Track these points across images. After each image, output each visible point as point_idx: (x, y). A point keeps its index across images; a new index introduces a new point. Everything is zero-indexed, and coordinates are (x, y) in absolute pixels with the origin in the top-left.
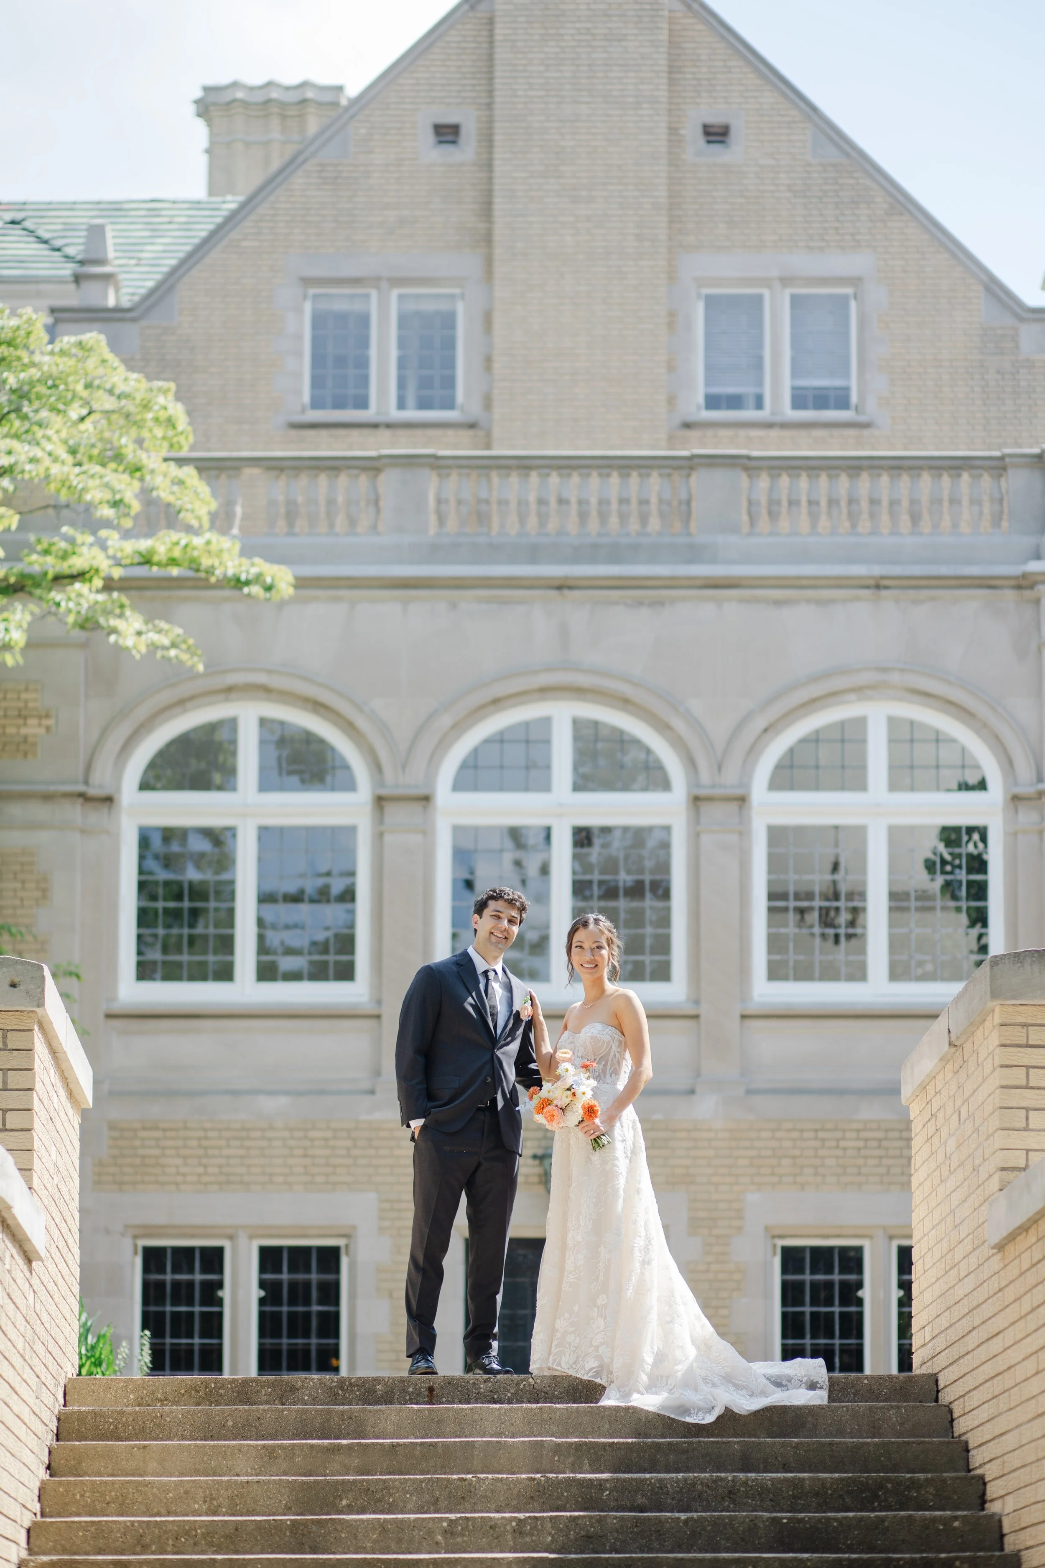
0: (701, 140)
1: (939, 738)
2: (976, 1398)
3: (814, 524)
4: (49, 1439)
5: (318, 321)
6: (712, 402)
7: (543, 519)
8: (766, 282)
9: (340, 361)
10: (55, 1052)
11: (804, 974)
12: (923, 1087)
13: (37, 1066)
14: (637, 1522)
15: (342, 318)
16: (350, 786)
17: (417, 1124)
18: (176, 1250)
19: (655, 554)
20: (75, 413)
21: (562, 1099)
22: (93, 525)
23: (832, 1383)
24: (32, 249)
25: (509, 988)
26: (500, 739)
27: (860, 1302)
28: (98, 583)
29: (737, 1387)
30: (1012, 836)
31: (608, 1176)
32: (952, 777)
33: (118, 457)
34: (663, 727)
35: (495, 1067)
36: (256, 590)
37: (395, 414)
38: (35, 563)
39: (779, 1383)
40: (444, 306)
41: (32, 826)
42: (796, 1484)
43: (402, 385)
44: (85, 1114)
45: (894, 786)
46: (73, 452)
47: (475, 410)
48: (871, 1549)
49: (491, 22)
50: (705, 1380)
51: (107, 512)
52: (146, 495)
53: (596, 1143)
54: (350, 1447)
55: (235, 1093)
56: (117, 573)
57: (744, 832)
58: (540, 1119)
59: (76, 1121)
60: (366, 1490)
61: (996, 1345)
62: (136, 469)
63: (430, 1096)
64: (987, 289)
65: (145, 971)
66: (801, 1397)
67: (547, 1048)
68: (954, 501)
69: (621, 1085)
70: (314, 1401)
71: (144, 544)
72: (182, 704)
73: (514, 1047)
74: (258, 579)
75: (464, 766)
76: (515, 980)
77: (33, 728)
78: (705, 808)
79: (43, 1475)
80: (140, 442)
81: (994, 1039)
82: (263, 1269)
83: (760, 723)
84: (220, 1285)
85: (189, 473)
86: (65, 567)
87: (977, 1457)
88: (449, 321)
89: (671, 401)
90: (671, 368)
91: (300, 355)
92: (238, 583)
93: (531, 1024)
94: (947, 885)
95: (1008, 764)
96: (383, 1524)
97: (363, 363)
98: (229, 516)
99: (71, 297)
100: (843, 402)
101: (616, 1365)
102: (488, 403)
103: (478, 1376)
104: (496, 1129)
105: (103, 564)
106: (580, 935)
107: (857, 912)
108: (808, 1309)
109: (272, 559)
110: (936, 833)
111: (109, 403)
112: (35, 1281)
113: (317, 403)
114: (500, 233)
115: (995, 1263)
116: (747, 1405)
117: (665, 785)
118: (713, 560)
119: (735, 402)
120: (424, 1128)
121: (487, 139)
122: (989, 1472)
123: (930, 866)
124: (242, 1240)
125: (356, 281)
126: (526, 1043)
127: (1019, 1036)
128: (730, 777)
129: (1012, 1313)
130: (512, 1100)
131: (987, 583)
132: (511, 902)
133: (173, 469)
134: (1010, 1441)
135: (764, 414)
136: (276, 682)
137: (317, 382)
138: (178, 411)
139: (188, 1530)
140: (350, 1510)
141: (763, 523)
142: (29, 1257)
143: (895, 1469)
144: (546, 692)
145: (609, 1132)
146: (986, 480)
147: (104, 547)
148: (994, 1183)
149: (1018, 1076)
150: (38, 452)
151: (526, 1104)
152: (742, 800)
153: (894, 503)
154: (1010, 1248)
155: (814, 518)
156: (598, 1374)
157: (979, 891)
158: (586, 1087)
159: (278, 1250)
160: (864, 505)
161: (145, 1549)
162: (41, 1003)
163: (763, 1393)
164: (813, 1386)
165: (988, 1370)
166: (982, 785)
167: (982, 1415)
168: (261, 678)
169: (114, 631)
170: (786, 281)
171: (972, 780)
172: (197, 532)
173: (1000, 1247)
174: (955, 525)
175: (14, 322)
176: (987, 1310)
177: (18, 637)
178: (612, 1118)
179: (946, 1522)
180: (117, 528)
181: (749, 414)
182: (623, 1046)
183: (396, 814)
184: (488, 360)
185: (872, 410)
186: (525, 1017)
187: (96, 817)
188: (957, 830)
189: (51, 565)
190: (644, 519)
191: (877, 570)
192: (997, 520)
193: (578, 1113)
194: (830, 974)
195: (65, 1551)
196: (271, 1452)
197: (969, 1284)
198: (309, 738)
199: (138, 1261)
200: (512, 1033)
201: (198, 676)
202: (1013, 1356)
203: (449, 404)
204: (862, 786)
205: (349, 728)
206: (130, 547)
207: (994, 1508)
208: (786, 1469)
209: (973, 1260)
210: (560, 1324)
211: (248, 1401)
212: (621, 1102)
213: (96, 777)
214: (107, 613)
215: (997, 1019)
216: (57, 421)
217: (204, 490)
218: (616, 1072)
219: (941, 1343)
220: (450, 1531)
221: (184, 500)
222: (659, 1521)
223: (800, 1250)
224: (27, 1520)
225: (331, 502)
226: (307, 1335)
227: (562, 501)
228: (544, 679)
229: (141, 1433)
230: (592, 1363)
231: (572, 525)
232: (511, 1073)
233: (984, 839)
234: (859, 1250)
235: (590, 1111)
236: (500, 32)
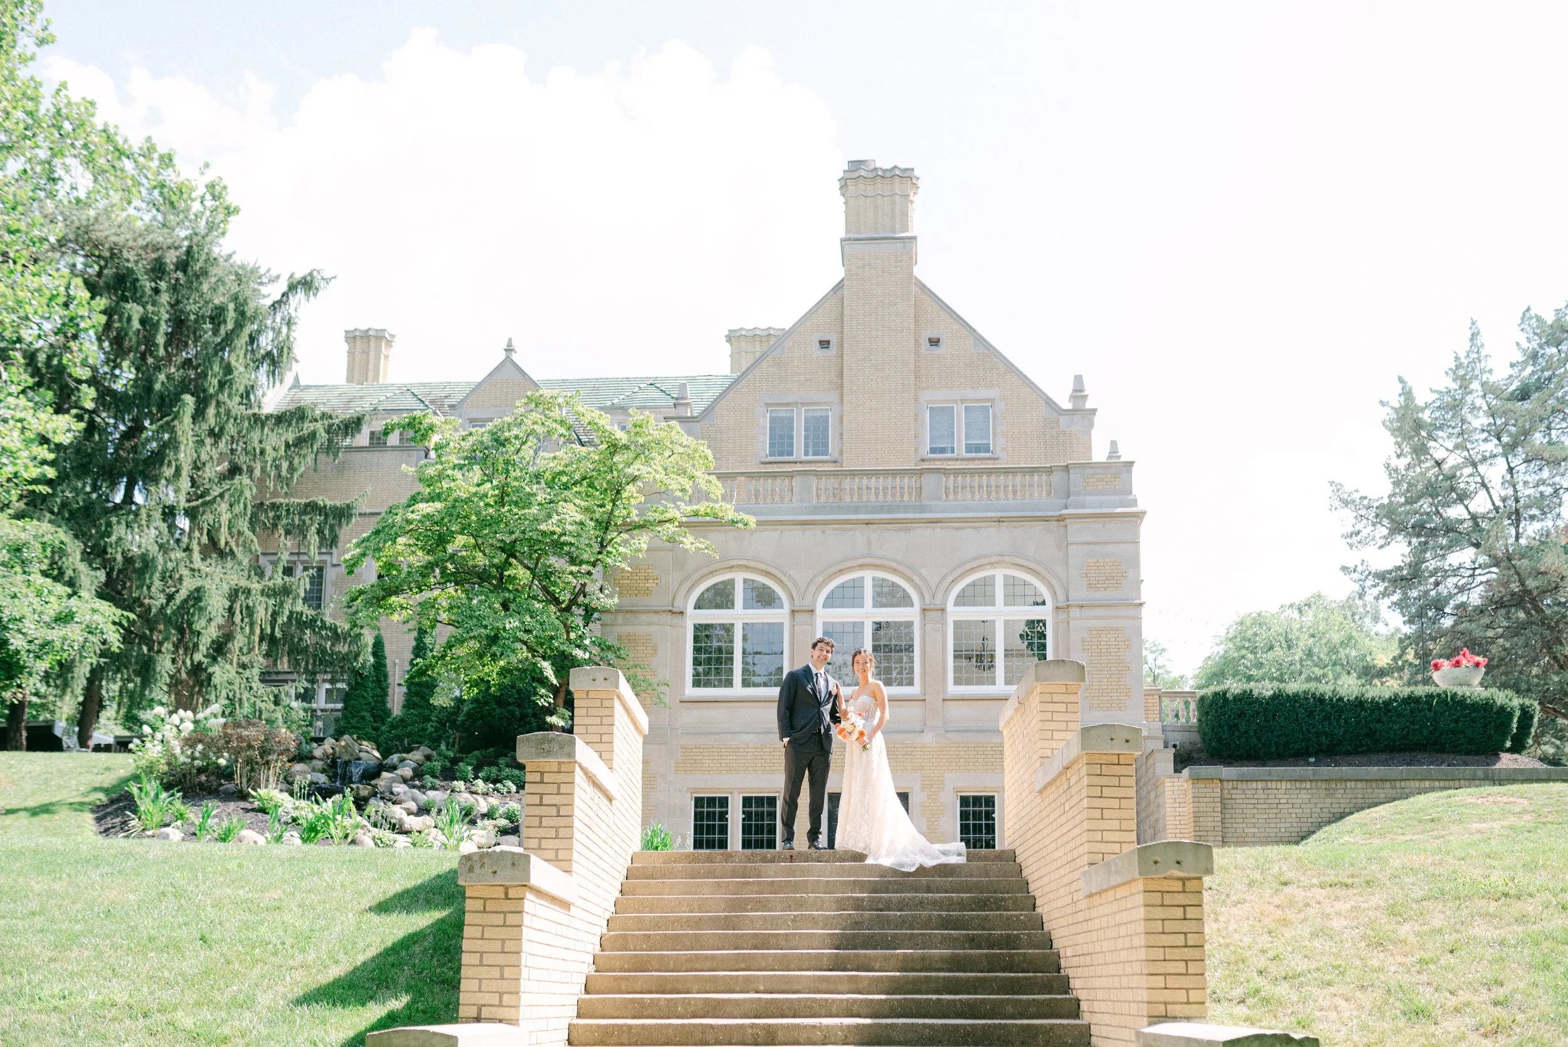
0: (928, 344)
1: (1025, 584)
2: (1032, 860)
3: (973, 497)
4: (622, 879)
5: (772, 420)
6: (933, 450)
7: (860, 496)
8: (955, 401)
9: (781, 437)
10: (627, 709)
11: (969, 682)
12: (1008, 723)
13: (616, 714)
14: (878, 916)
15: (782, 419)
16: (782, 607)
17: (786, 740)
18: (708, 798)
19: (906, 509)
20: (667, 453)
21: (849, 728)
22: (674, 500)
23: (968, 854)
24: (659, 394)
25: (827, 681)
26: (843, 586)
27: (993, 819)
28: (676, 524)
29: (926, 855)
30: (1056, 624)
31: (869, 763)
32: (1032, 600)
33: (685, 472)
34: (910, 580)
35: (820, 716)
36: (740, 525)
37: (804, 458)
38: (651, 516)
39: (945, 853)
40: (823, 414)
41: (650, 624)
42: (949, 899)
43: (806, 445)
44: (645, 737)
45: (1006, 604)
46: (666, 470)
47: (836, 455)
48: (983, 929)
49: (842, 299)
50: (912, 852)
51: (679, 494)
52: (695, 486)
53: (864, 747)
54: (754, 882)
55: (733, 733)
56: (684, 519)
57: (944, 623)
58: (840, 737)
59: (641, 740)
60: (759, 901)
61: (1039, 837)
62: (692, 477)
63: (792, 727)
64: (1046, 403)
65: (697, 683)
66: (953, 860)
67: (844, 707)
68: (1031, 486)
69: (876, 722)
70: (740, 862)
71: (695, 508)
72: (712, 573)
73: (829, 706)
74: (741, 521)
75: (828, 598)
76: (830, 678)
77: (650, 584)
78: (928, 613)
79: (618, 895)
80: (693, 466)
81: (1038, 699)
82: (744, 806)
83: (950, 578)
84: (727, 813)
85: (713, 478)
86: (662, 518)
87: (1032, 887)
88: (826, 419)
89: (916, 450)
90: (916, 437)
91: (765, 434)
92: (733, 522)
93: (836, 696)
94: (1030, 644)
95: (1054, 594)
96: (765, 917)
97: (791, 437)
98: (732, 496)
99: (673, 412)
100: (987, 450)
101: (873, 846)
102: (841, 453)
103: (813, 850)
104: (821, 743)
105: (678, 515)
106: (857, 658)
107: (992, 657)
108: (971, 822)
109: (747, 513)
110: (1024, 623)
111: (681, 450)
112: (613, 808)
113: (772, 454)
114: (846, 383)
115: (1039, 799)
116: (930, 863)
117: (912, 605)
118: (931, 511)
119: (942, 450)
120: (789, 742)
121: (841, 346)
122: (1037, 894)
123: (1021, 636)
124: (736, 794)
125: (788, 404)
126: (834, 704)
127: (1048, 698)
128: (938, 601)
129: (1046, 821)
130: (828, 729)
131: (1045, 519)
132: (827, 643)
133: (707, 477)
134: (1046, 880)
135: (955, 455)
136: (751, 564)
137: (772, 445)
138: (709, 453)
139: (678, 920)
140: (752, 910)
141: (951, 497)
142: (610, 799)
143: (995, 892)
144: (862, 567)
145: (870, 743)
146: (1044, 477)
147: (679, 509)
148: (1038, 764)
149: (1048, 716)
150: (650, 469)
151: (834, 731)
152: (943, 610)
153: (1006, 487)
154: (1045, 793)
155: (973, 493)
156: (865, 849)
157: (1043, 647)
158: (860, 723)
159: (751, 798)
160: (994, 488)
161: (659, 928)
162: (617, 687)
163: (938, 858)
164: (959, 855)
165: (1036, 848)
166: (1044, 603)
167: (1034, 868)
168: (744, 562)
169: (682, 542)
170: (963, 401)
171: (1040, 601)
172: (716, 501)
173: (1040, 792)
174: (1031, 495)
175: (642, 417)
176: (1036, 820)
177: (644, 546)
178: (871, 738)
179: (1017, 917)
180: (683, 500)
181: (949, 455)
182: (876, 705)
183: (799, 617)
184: (842, 435)
185: (999, 453)
186: (834, 693)
187: (676, 620)
188: (1033, 622)
189: (657, 516)
190: (902, 496)
191: (999, 514)
192: (1049, 493)
193: (856, 735)
194: (980, 682)
195: (624, 930)
196: (718, 884)
197: (1028, 808)
198: (765, 587)
199: (693, 803)
200: (828, 700)
201: (717, 562)
202: (1047, 841)
203: (826, 453)
204: (993, 604)
205: (780, 582)
206: (689, 509)
207: (1039, 910)
208: (946, 892)
209: (1029, 798)
210: (848, 828)
211: (712, 862)
212: (875, 730)
213: (676, 604)
214: (679, 535)
215: (1038, 690)
216: (659, 458)
217: (720, 485)
218: (873, 717)
219: (1016, 835)
220: (795, 920)
221: (712, 489)
222: (888, 916)
223: (968, 797)
224: (608, 915)
225: (773, 490)
226: (762, 833)
227: (868, 488)
228: (860, 562)
229: (664, 876)
230: (862, 845)
231: (873, 498)
232: (827, 718)
233: (1044, 625)
234: (993, 797)
235: (862, 734)
236: (846, 303)
